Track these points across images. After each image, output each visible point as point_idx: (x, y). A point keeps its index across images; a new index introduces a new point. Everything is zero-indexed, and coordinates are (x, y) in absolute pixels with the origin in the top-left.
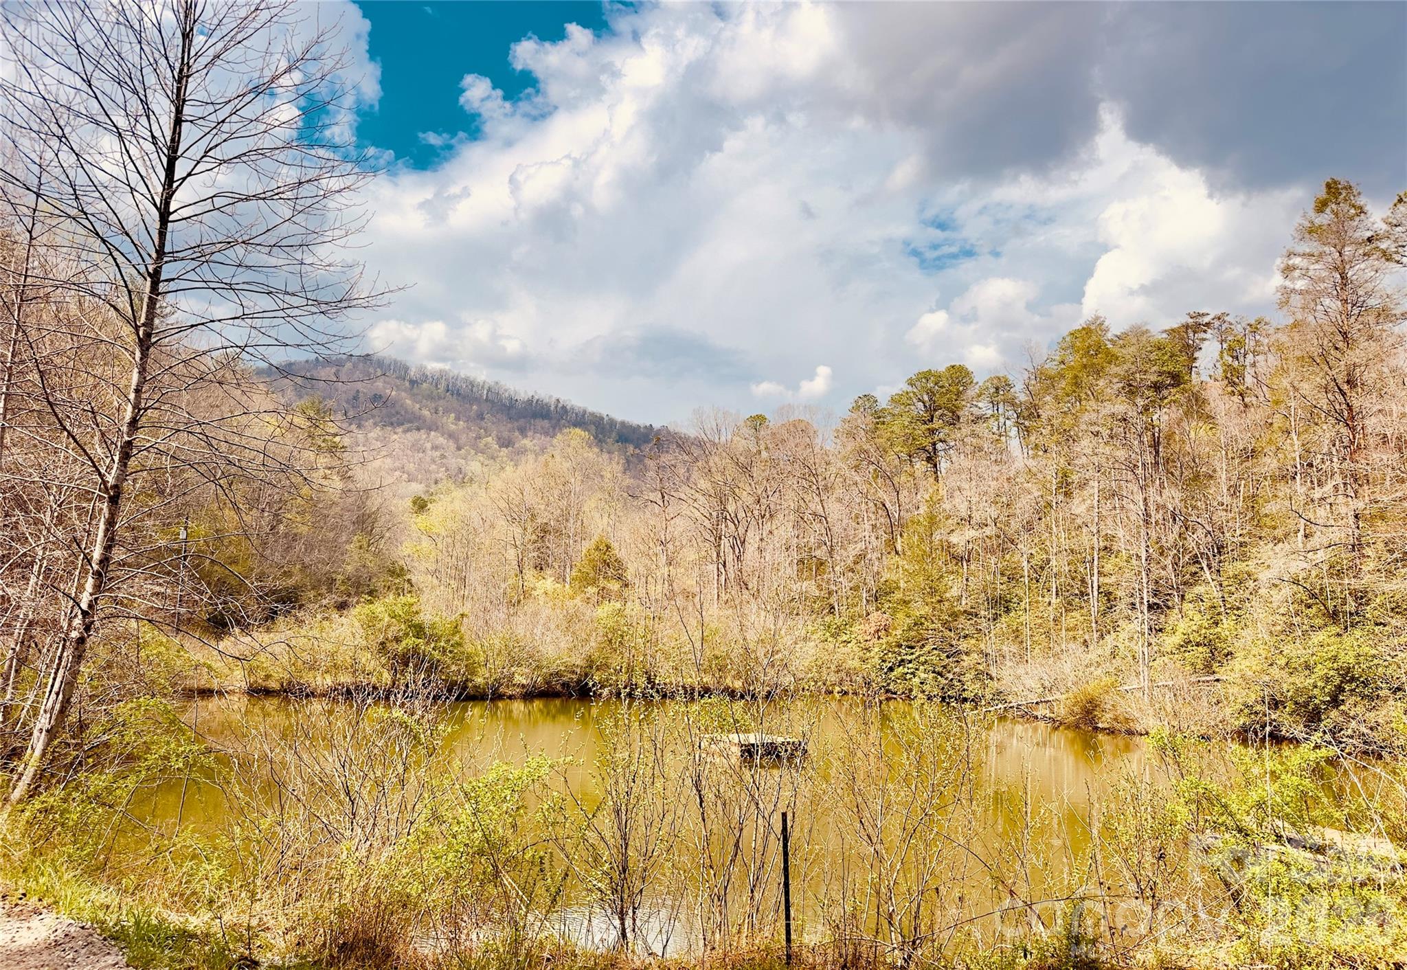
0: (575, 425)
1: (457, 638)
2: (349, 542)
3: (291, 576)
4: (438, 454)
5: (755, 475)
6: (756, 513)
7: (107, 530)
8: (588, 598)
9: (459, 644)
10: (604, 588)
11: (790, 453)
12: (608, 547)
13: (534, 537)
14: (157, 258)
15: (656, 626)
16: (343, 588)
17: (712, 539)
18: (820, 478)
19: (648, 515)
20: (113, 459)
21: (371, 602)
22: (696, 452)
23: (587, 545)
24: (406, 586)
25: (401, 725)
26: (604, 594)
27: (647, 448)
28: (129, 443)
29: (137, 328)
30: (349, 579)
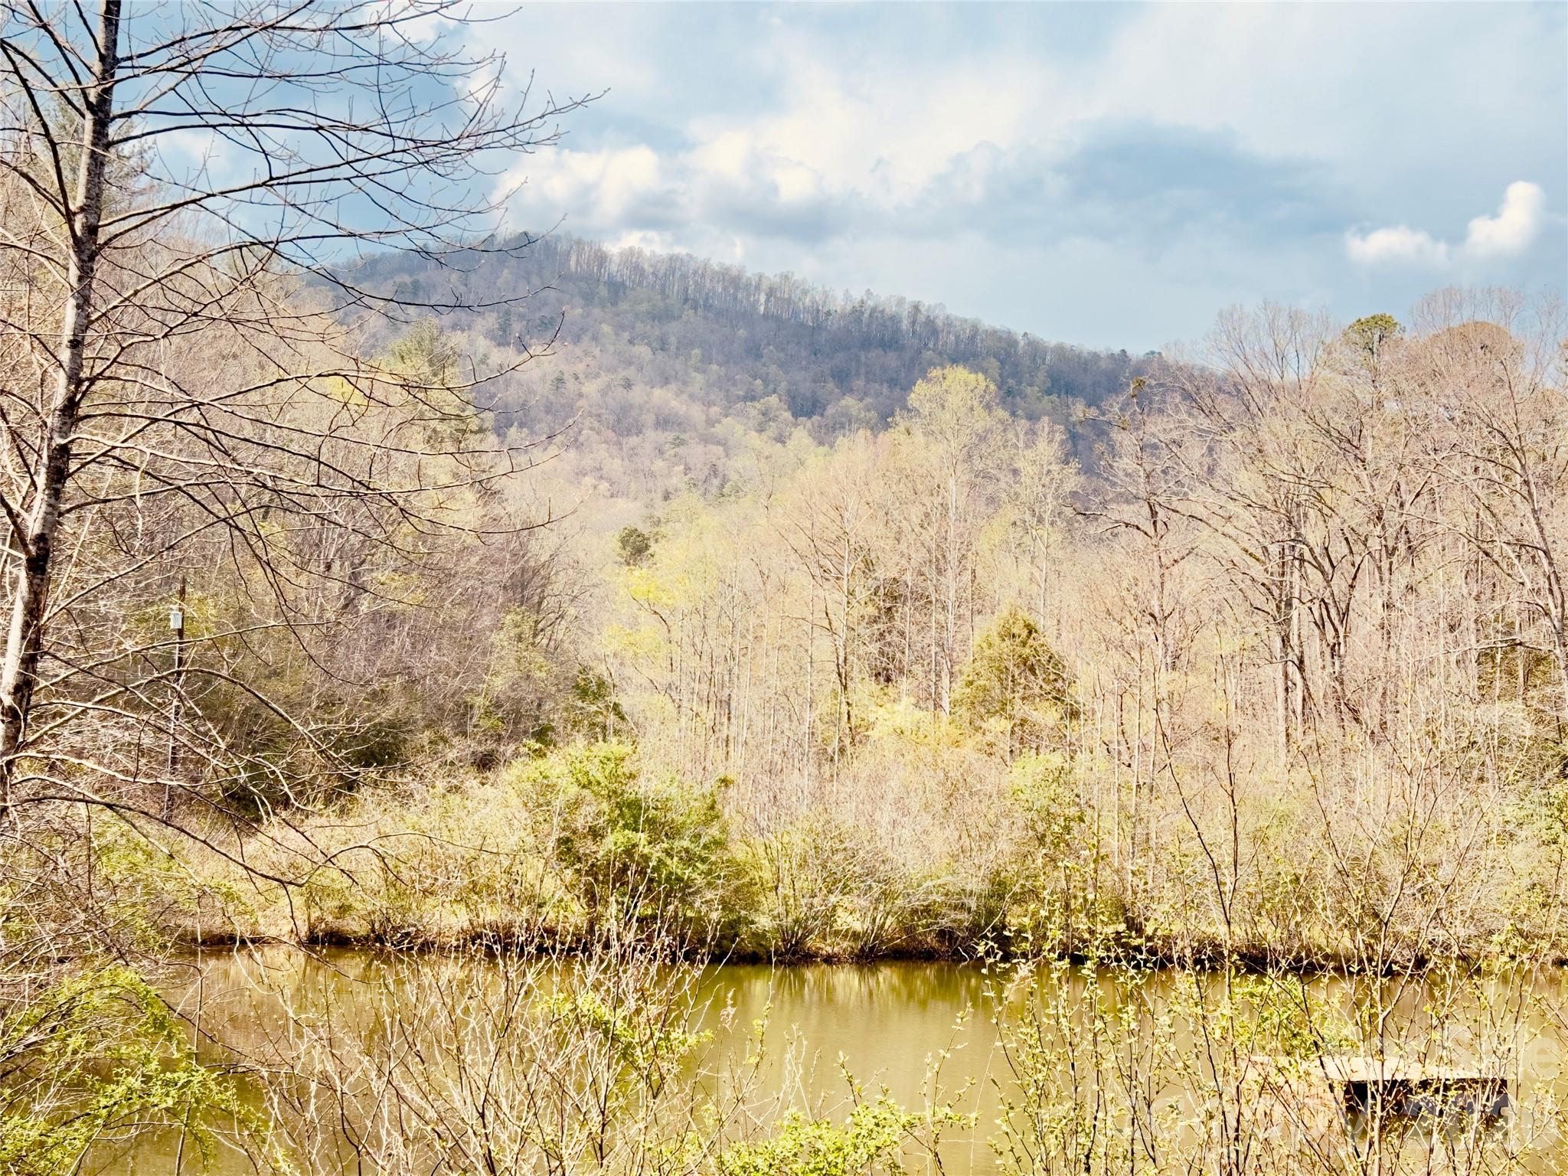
0: (955, 361)
1: (714, 831)
2: (498, 627)
3: (385, 701)
4: (670, 436)
5: (1369, 456)
6: (1375, 544)
7: (27, 625)
8: (990, 745)
9: (718, 844)
10: (1023, 722)
11: (1454, 402)
12: (1031, 630)
13: (871, 610)
14: (105, 71)
15: (1145, 805)
16: (486, 723)
17: (1271, 607)
18: (1531, 459)
19: (1119, 557)
20: (33, 483)
21: (540, 754)
22: (1228, 409)
23: (988, 627)
24: (612, 719)
25: (595, 1027)
26: (1024, 735)
27: (1114, 406)
28: (64, 451)
29: (69, 216)
30: (498, 705)
